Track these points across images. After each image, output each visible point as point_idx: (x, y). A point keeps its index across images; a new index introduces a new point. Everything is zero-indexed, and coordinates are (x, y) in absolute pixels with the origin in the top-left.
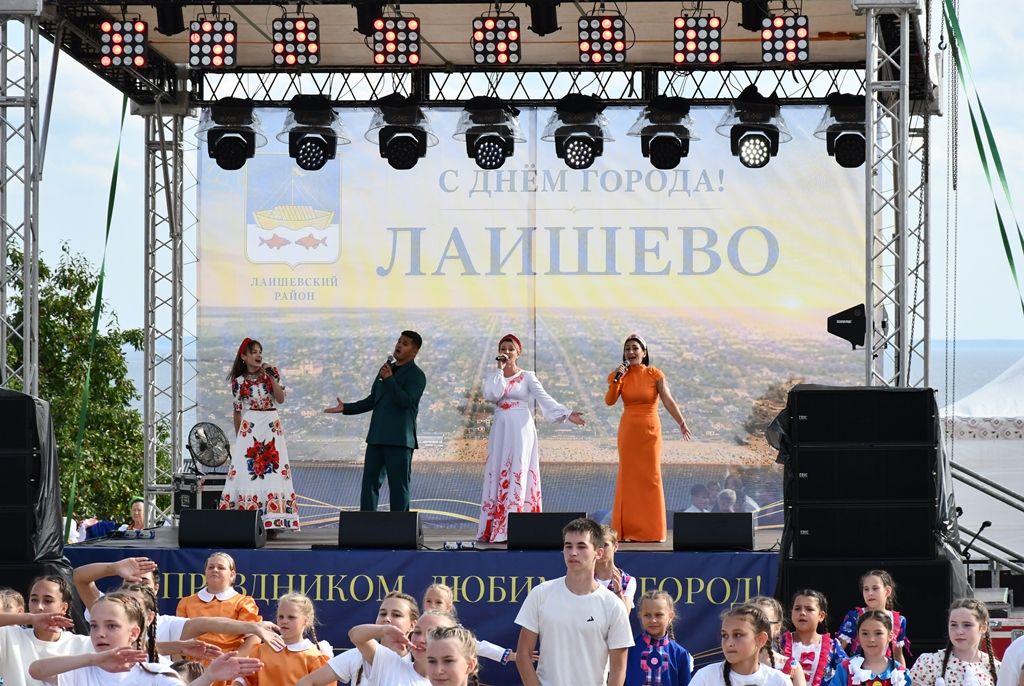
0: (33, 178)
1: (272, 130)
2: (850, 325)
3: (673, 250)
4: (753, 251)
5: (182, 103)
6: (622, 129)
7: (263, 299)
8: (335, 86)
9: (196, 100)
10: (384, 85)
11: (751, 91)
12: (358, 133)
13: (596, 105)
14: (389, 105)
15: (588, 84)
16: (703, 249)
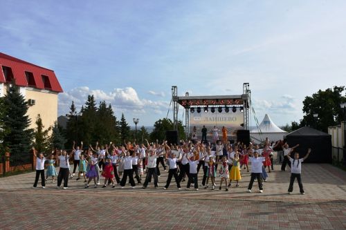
0: (177, 114)
1: (196, 110)
2: (242, 125)
3: (228, 119)
4: (234, 119)
5: (188, 108)
6: (223, 110)
7: (195, 123)
8: (201, 106)
10: (205, 106)
11: (234, 106)
12: (202, 110)
13: (221, 108)
14: (205, 108)
15: (221, 106)
16: (230, 119)
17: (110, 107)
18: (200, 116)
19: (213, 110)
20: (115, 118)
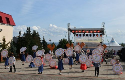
0: (70, 37)
1: (79, 35)
2: (101, 43)
3: (94, 40)
4: (97, 40)
5: (75, 34)
6: (92, 35)
7: (78, 41)
8: (81, 33)
9: (76, 34)
10: (83, 33)
11: (97, 34)
13: (91, 34)
14: (83, 34)
15: (91, 33)
16: (95, 40)
17: (38, 33)
18: (81, 38)
19: (87, 35)
20: (40, 38)
